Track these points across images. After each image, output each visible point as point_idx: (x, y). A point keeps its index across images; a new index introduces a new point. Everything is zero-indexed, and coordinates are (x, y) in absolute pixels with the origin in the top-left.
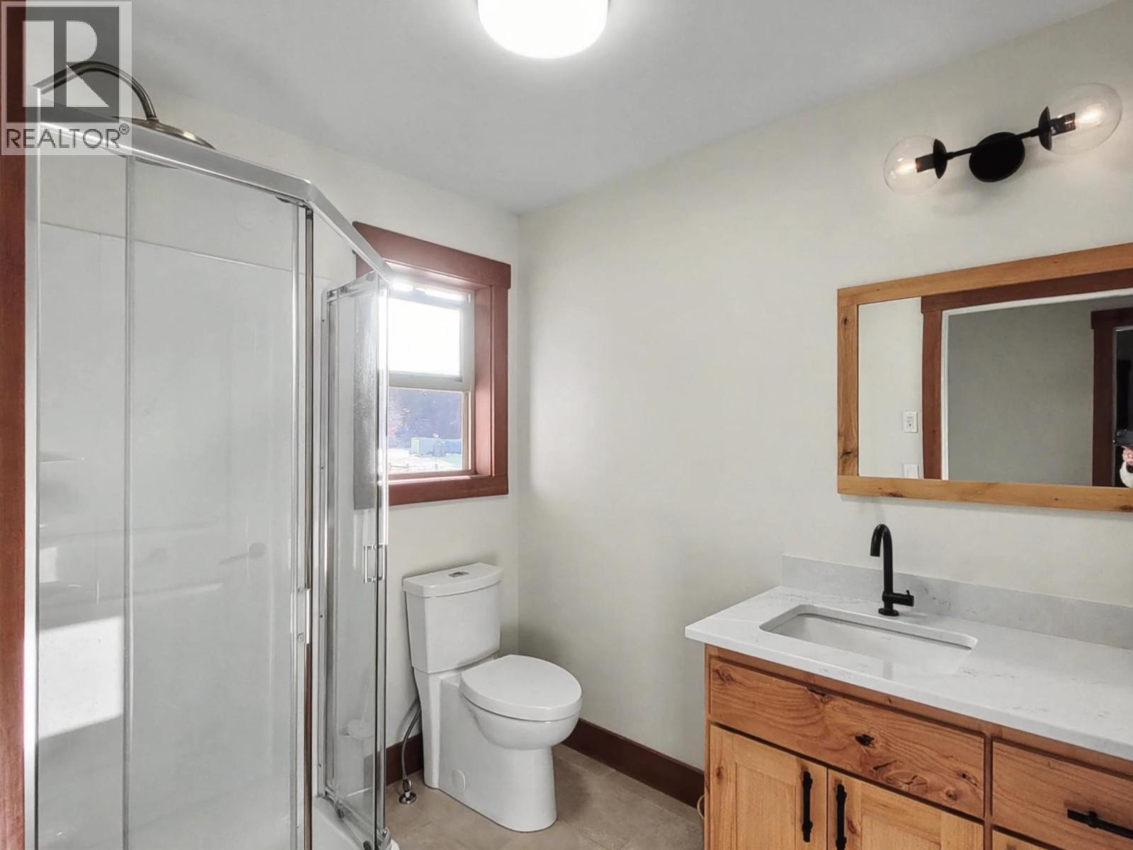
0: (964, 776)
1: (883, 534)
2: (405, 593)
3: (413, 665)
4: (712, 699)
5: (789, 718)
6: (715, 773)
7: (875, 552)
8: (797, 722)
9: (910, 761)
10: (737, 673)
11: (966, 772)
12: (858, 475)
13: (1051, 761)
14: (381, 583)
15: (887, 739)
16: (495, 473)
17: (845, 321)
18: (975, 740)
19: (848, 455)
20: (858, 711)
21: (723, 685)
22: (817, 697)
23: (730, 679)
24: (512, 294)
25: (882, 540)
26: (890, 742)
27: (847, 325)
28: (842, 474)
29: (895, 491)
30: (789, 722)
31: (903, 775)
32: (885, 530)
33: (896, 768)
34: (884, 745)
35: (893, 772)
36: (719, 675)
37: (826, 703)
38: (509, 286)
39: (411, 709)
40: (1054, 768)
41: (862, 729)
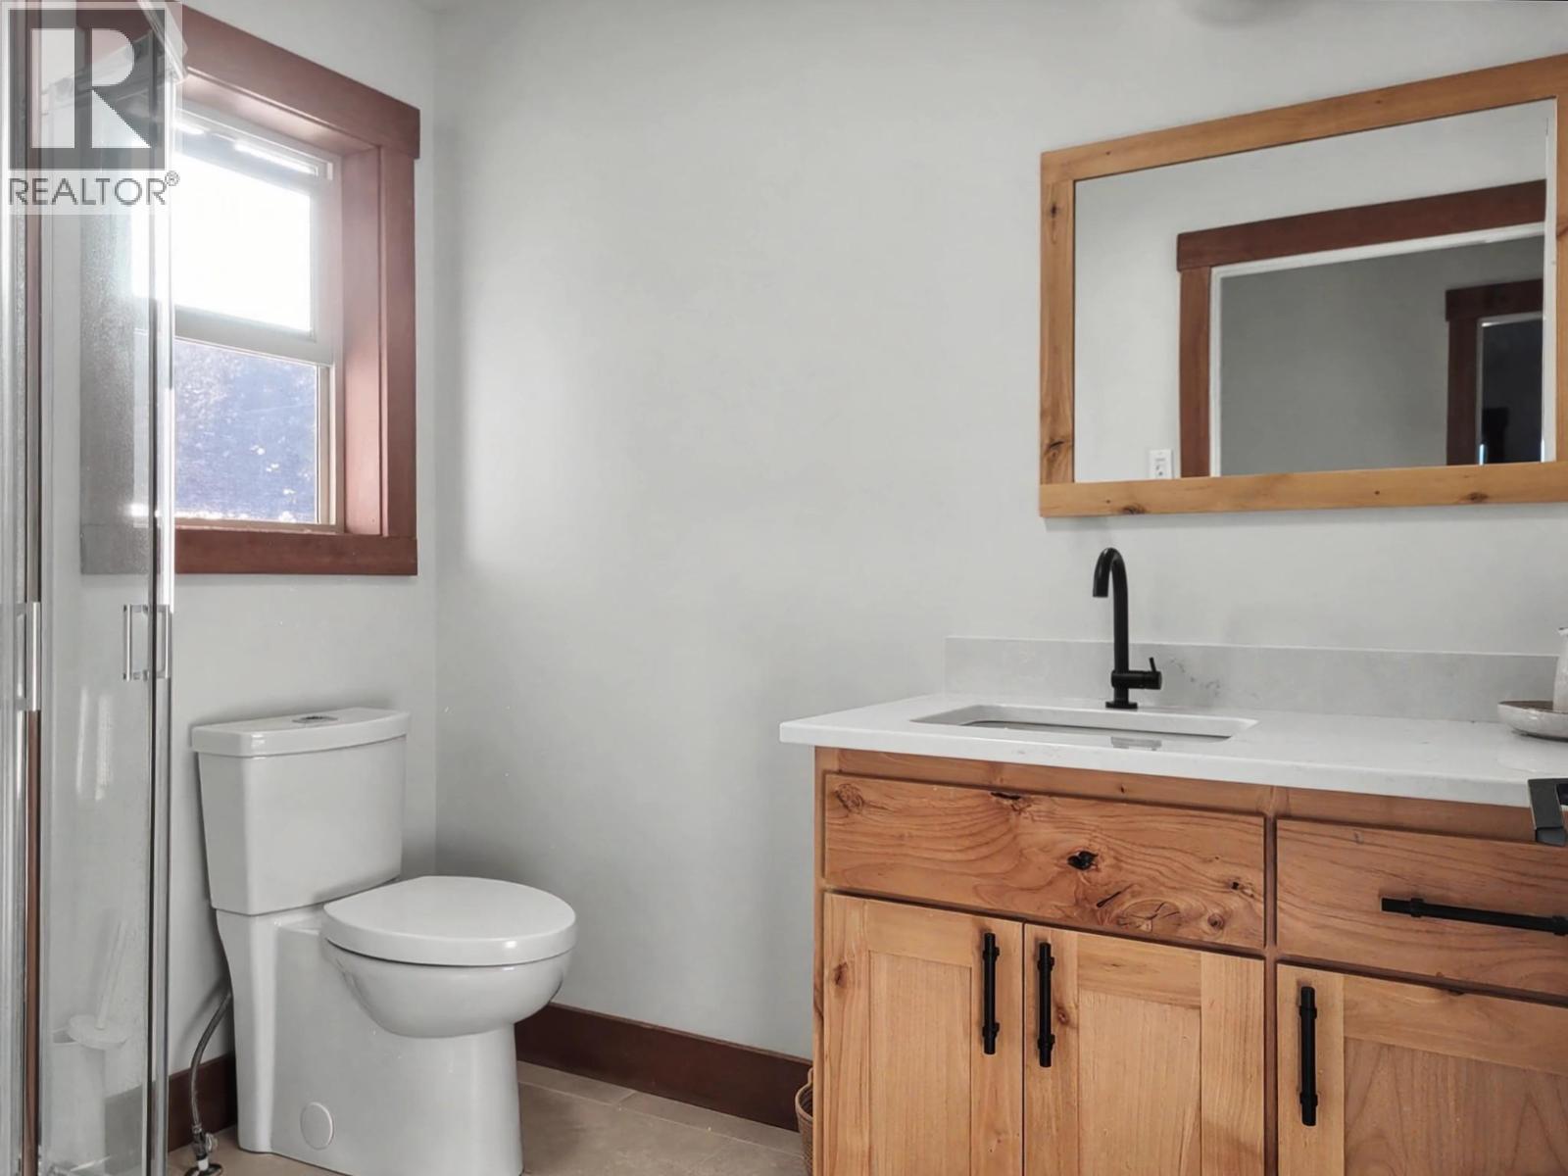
0: (1235, 886)
1: (1112, 565)
2: (196, 755)
3: (214, 905)
4: (827, 846)
5: (960, 851)
6: (833, 976)
7: (1100, 590)
8: (972, 855)
9: (1154, 879)
10: (870, 791)
11: (1239, 878)
12: (1073, 481)
13: (1359, 831)
14: (161, 684)
15: (1117, 852)
16: (389, 532)
17: (1054, 210)
18: (1250, 823)
19: (1057, 448)
20: (1071, 813)
21: (847, 816)
22: (1007, 803)
23: (860, 803)
24: (424, 170)
25: (1110, 573)
26: (1122, 855)
27: (1057, 214)
28: (1047, 483)
29: (1133, 505)
30: (960, 856)
31: (1141, 906)
32: (1115, 558)
33: (1134, 895)
34: (1114, 862)
35: (1128, 903)
36: (842, 801)
37: (1021, 811)
38: (416, 154)
39: (208, 1001)
40: (1362, 843)
41: (1078, 843)
